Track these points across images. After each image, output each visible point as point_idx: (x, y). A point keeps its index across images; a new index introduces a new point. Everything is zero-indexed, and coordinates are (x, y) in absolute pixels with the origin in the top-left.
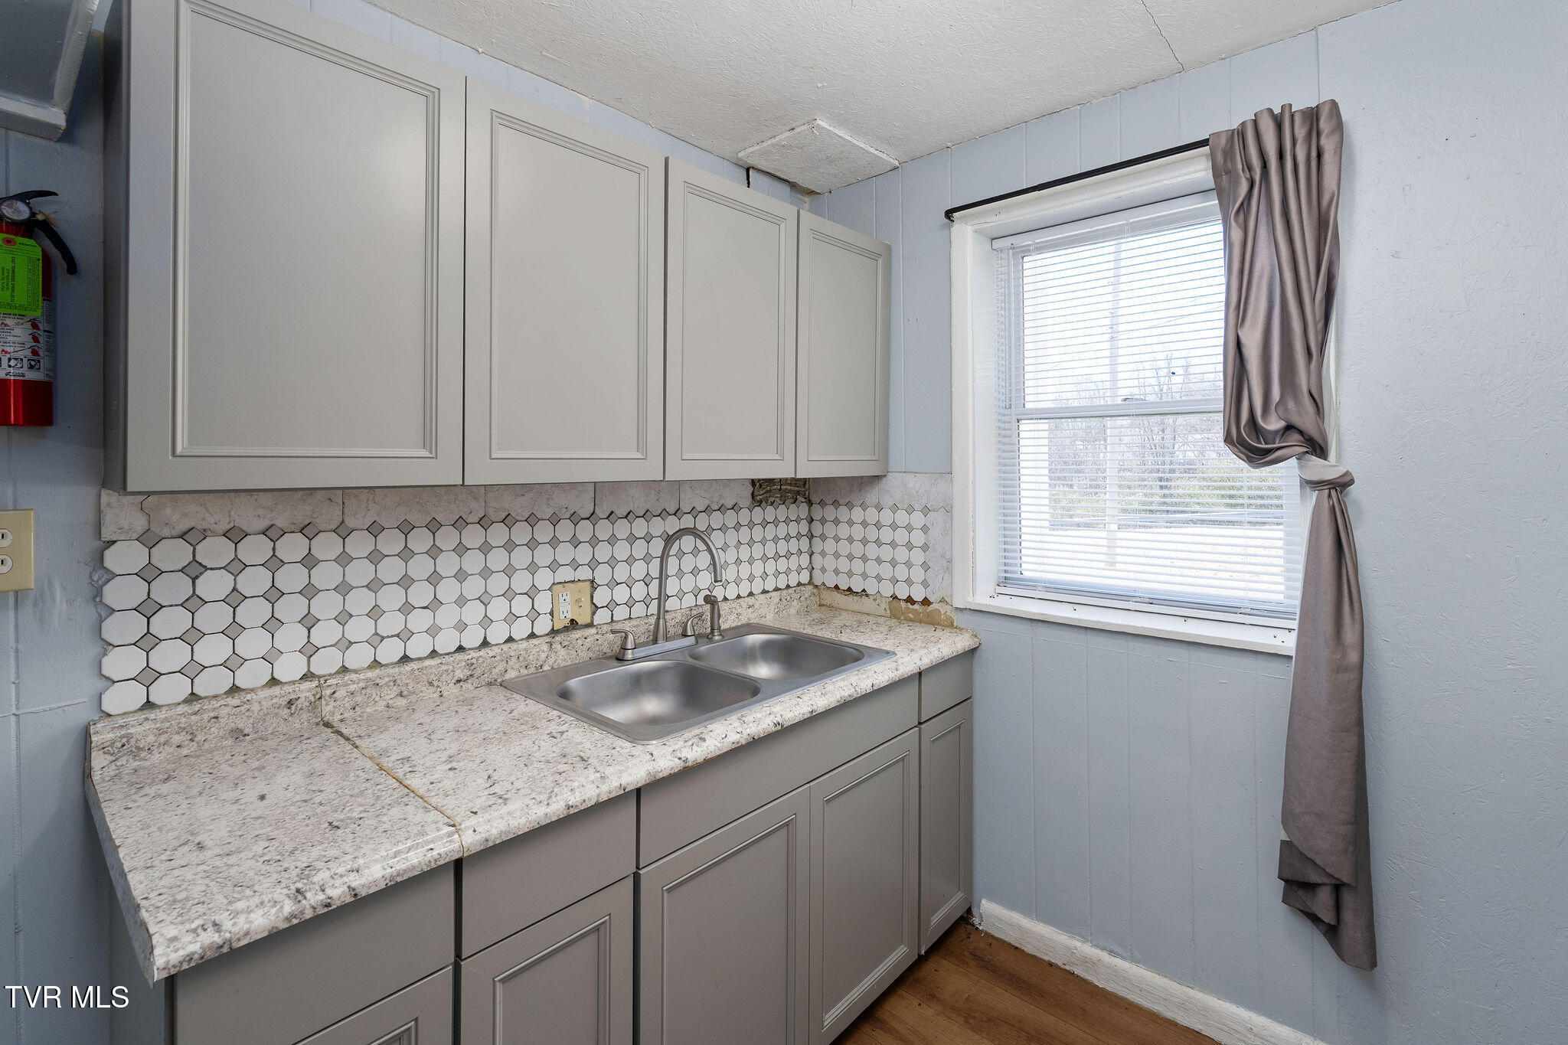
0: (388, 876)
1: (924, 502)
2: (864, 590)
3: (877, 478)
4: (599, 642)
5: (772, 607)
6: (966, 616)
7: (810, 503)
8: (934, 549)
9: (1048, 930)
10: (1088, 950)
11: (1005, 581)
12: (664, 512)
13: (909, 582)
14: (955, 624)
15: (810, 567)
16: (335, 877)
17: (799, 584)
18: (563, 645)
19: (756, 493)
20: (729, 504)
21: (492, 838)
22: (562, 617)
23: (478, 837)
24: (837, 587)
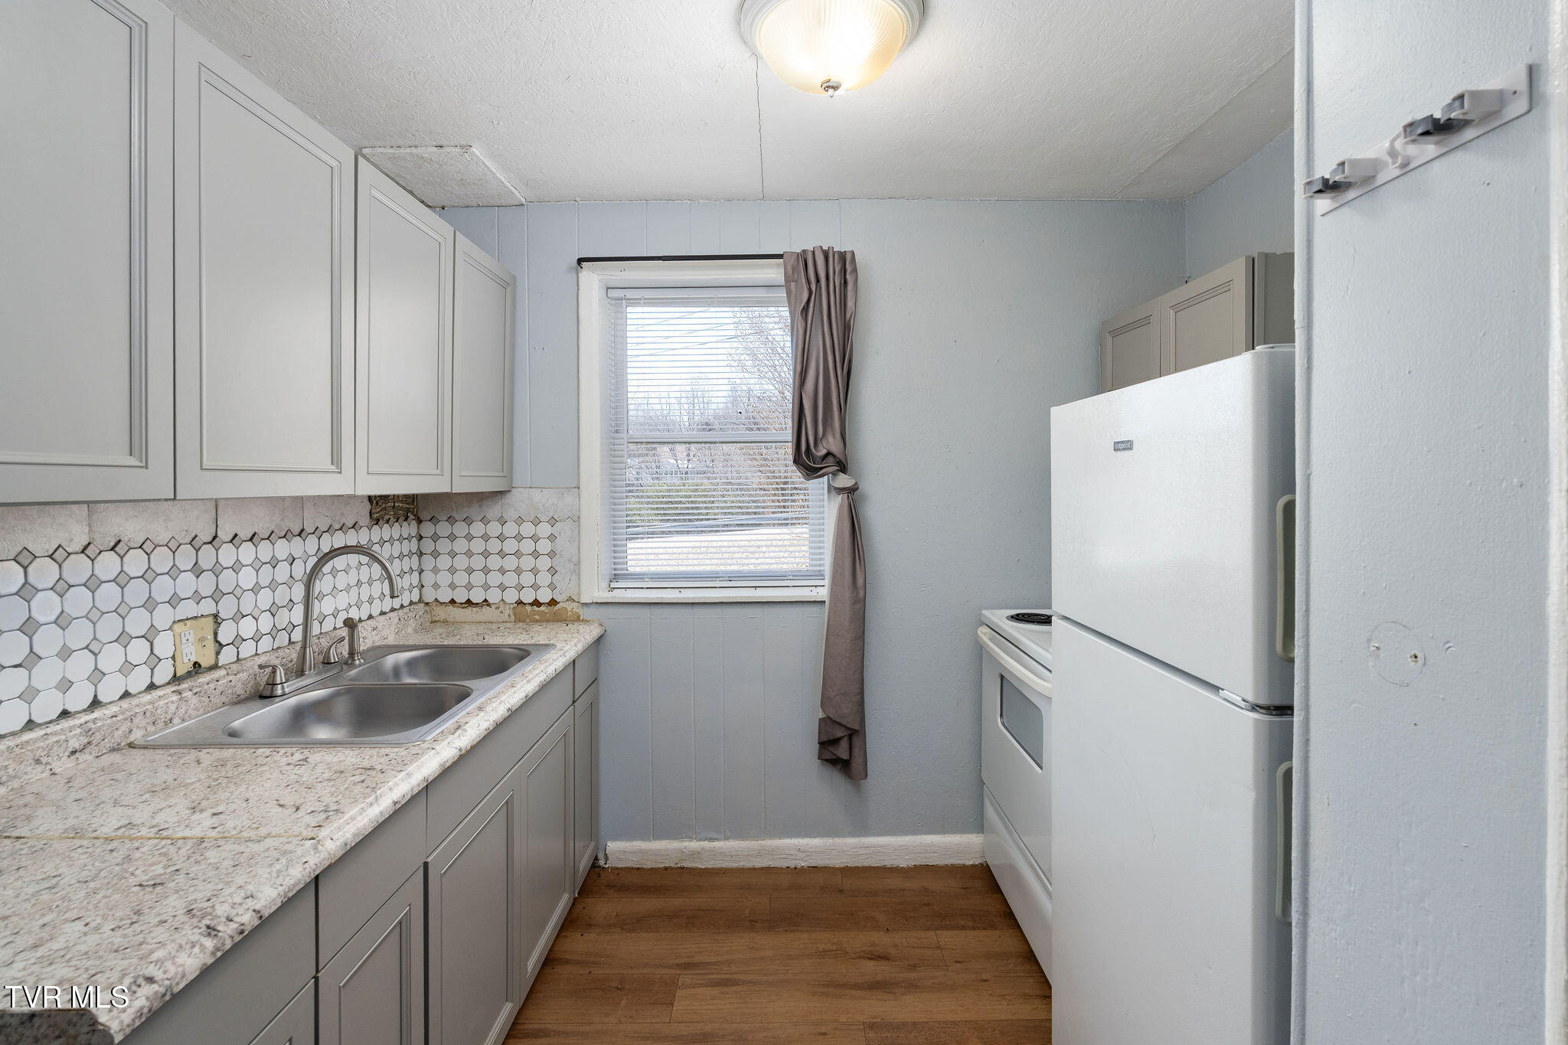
0: (282, 893)
1: (551, 515)
2: (486, 600)
3: (498, 495)
4: (233, 683)
5: (393, 628)
6: (593, 610)
7: (420, 521)
8: (561, 555)
9: (664, 844)
10: (694, 845)
11: (616, 577)
12: (289, 533)
13: (535, 587)
14: (581, 618)
15: (420, 585)
16: (235, 906)
17: (411, 603)
18: (194, 691)
19: (373, 511)
20: (350, 524)
21: (349, 841)
22: (186, 661)
23: (338, 843)
24: (453, 602)
